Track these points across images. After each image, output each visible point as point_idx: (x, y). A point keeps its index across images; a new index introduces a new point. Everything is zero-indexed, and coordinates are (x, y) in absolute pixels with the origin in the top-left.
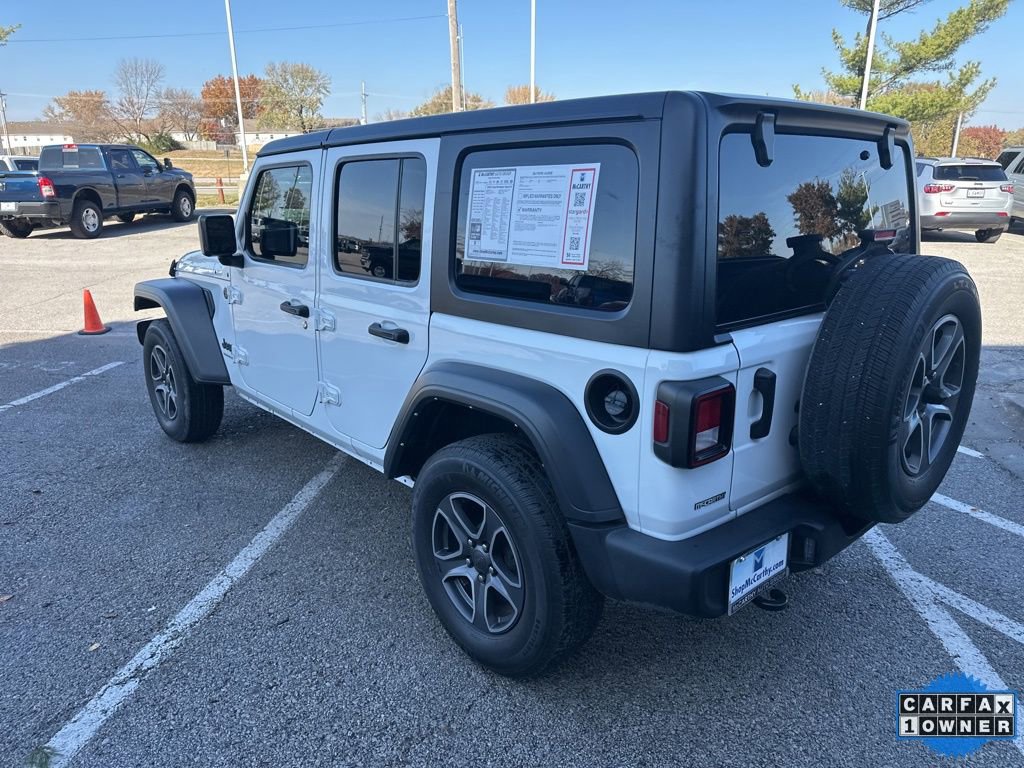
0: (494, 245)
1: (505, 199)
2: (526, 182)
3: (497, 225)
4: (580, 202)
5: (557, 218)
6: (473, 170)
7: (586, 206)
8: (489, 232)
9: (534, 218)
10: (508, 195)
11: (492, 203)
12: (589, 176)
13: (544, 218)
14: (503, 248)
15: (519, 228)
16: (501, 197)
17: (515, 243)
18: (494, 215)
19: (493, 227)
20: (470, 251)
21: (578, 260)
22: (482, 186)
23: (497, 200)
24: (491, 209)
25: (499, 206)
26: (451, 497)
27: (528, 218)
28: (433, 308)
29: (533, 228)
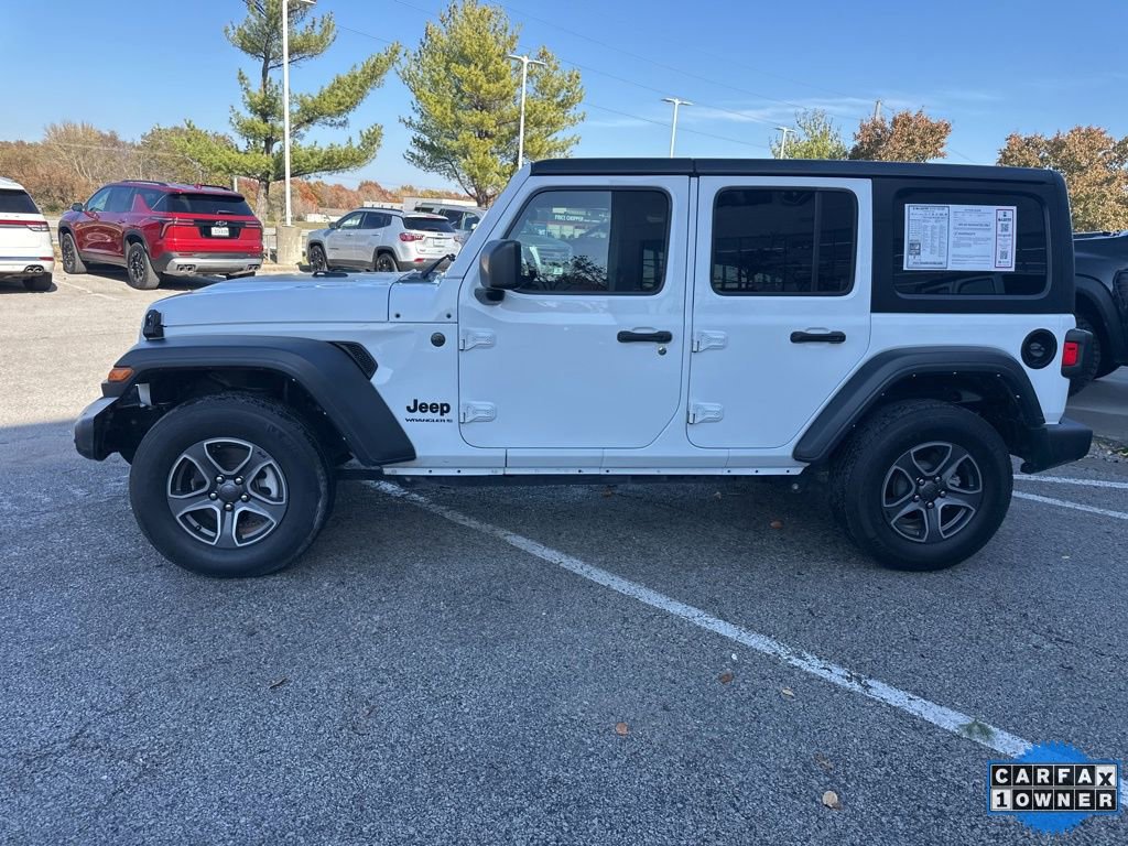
0: (935, 258)
1: (941, 227)
2: (959, 215)
3: (936, 244)
4: (1005, 228)
5: (989, 239)
6: (907, 205)
7: (1010, 232)
8: (929, 250)
9: (970, 239)
10: (945, 223)
11: (929, 229)
12: (1009, 215)
13: (979, 239)
14: (943, 259)
15: (957, 245)
16: (938, 224)
17: (954, 256)
18: (932, 237)
19: (932, 246)
20: (910, 263)
21: (1009, 264)
22: (918, 219)
23: (933, 227)
24: (929, 233)
25: (937, 230)
26: (912, 451)
27: (963, 239)
28: (874, 310)
29: (970, 245)
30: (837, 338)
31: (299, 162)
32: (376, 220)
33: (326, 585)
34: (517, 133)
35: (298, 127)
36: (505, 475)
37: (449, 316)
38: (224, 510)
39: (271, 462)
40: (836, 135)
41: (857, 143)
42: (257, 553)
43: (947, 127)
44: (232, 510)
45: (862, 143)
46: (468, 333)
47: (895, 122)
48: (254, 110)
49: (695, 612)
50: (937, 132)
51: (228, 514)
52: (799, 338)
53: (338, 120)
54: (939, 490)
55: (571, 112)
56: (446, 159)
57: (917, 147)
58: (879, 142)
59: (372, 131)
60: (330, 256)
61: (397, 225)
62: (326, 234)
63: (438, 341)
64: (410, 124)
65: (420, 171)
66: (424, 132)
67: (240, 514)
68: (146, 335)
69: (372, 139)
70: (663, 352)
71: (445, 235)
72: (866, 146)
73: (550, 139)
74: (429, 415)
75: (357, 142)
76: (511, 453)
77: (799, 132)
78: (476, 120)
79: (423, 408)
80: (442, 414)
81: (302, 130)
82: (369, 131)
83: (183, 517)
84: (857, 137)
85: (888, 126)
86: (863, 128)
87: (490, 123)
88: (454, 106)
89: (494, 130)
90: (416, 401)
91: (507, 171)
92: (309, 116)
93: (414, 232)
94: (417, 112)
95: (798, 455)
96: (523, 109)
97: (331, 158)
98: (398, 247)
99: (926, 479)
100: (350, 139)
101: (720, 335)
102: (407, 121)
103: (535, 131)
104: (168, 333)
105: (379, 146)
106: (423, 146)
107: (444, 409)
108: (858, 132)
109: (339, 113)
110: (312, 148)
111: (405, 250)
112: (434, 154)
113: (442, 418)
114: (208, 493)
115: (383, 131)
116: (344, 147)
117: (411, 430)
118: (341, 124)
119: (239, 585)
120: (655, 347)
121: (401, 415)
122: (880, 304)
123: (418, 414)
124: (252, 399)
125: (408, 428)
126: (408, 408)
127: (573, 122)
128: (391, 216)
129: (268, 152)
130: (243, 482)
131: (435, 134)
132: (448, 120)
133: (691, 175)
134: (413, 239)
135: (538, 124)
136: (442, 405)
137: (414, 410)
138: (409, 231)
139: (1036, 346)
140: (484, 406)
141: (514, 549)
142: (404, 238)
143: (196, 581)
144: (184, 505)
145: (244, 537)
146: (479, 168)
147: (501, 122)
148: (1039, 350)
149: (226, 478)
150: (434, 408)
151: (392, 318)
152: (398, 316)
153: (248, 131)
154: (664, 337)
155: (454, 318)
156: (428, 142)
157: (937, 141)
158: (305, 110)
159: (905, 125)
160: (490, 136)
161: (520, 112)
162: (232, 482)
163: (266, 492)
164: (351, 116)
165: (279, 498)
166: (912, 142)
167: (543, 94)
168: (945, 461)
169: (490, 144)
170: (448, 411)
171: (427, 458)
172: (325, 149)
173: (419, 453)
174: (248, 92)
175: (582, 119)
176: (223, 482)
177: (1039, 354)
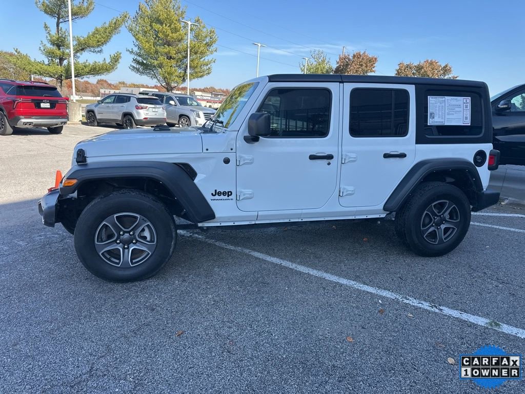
0: (440, 120)
1: (442, 106)
2: (449, 101)
3: (440, 114)
6: (429, 97)
7: (468, 108)
8: (438, 116)
9: (453, 111)
10: (443, 105)
12: (468, 101)
13: (456, 111)
14: (443, 120)
15: (448, 114)
17: (447, 119)
18: (439, 111)
19: (439, 114)
20: (430, 122)
21: (468, 122)
22: (433, 102)
23: (439, 106)
24: (437, 109)
25: (441, 108)
26: (433, 204)
27: (451, 111)
28: (417, 143)
29: (453, 114)
30: (403, 156)
31: (79, 70)
32: (122, 99)
33: (177, 282)
34: (186, 57)
35: (76, 52)
36: (255, 224)
37: (232, 149)
38: (124, 249)
39: (149, 223)
40: (328, 62)
41: (338, 65)
42: (140, 269)
43: (376, 59)
44: (128, 248)
45: (340, 65)
46: (241, 157)
47: (354, 56)
48: (53, 44)
49: (353, 283)
50: (372, 61)
51: (126, 250)
52: (387, 156)
53: (97, 50)
54: (443, 220)
55: (212, 48)
56: (150, 69)
57: (364, 67)
58: (347, 65)
59: (116, 55)
60: (98, 117)
61: (134, 102)
62: (96, 106)
63: (227, 161)
64: (132, 52)
65: (138, 75)
66: (140, 56)
67: (132, 250)
68: (78, 162)
69: (116, 59)
70: (329, 164)
71: (158, 106)
72: (342, 67)
73: (202, 60)
74: (222, 197)
75: (108, 61)
76: (260, 213)
77: (312, 60)
78: (166, 50)
79: (219, 194)
80: (228, 196)
81: (78, 54)
82: (114, 55)
83: (102, 254)
84: (338, 63)
85: (351, 58)
86: (340, 59)
87: (173, 51)
88: (155, 44)
89: (175, 56)
90: (216, 191)
91: (181, 75)
92: (82, 47)
93: (143, 105)
94: (136, 46)
95: (385, 209)
96: (189, 45)
97: (95, 69)
98: (135, 112)
99: (437, 216)
100: (105, 59)
101: (353, 155)
102: (131, 50)
103: (194, 56)
104: (89, 161)
105: (119, 63)
106: (138, 63)
107: (229, 194)
108: (338, 60)
109: (98, 46)
110: (85, 63)
111: (138, 114)
112: (144, 66)
113: (228, 198)
114: (115, 241)
115: (121, 55)
116: (101, 63)
117: (213, 204)
118: (98, 52)
119: (133, 286)
120: (326, 161)
121: (208, 197)
122: (419, 140)
123: (217, 197)
124: (138, 193)
125: (212, 204)
126: (212, 194)
127: (212, 52)
128: (130, 97)
129: (61, 65)
130: (134, 234)
131: (145, 57)
132: (152, 51)
133: (340, 82)
134: (142, 108)
135: (196, 53)
136: (228, 192)
137: (215, 195)
138: (140, 104)
139: (478, 157)
140: (248, 191)
141: (257, 258)
142: (137, 108)
143: (110, 285)
144: (103, 248)
145: (134, 261)
146: (168, 74)
147: (178, 52)
148: (480, 159)
149: (125, 232)
150: (224, 193)
151: (205, 151)
152: (207, 150)
153: (50, 54)
154: (330, 157)
155: (233, 151)
156: (141, 61)
157: (372, 65)
158: (80, 44)
159: (359, 58)
160: (173, 59)
161: (187, 47)
162: (128, 234)
163: (145, 238)
164: (104, 48)
165: (151, 241)
166: (362, 65)
167: (197, 39)
168: (446, 208)
169: (173, 62)
170: (231, 195)
171: (220, 218)
172: (91, 64)
173: (217, 216)
174: (50, 34)
175: (216, 51)
176: (123, 235)
177: (480, 161)
